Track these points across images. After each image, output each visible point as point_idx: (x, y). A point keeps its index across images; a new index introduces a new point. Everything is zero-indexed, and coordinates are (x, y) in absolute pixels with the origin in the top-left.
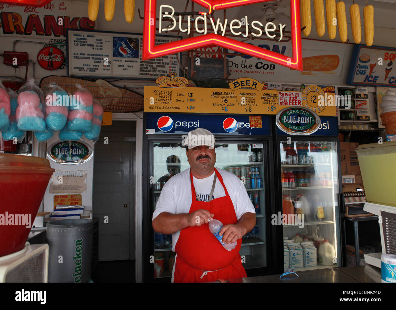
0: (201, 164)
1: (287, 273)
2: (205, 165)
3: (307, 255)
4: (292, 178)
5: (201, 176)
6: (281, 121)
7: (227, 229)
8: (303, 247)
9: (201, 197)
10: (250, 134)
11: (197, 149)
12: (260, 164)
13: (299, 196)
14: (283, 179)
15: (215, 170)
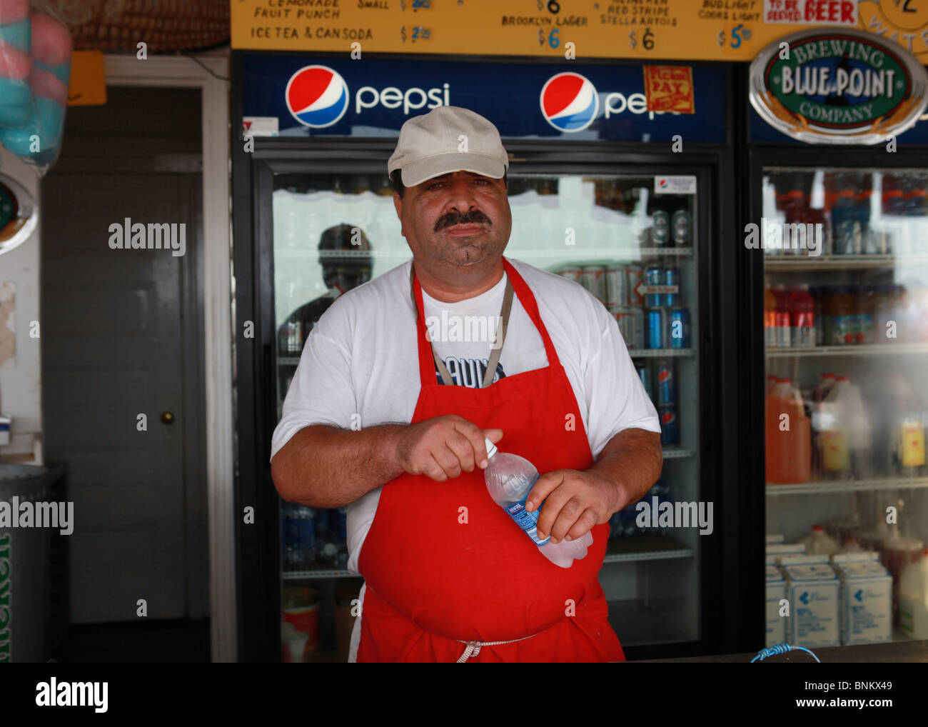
0: (455, 245)
1: (779, 649)
2: (469, 249)
3: (854, 602)
4: (806, 313)
5: (453, 292)
6: (772, 88)
7: (555, 489)
8: (839, 573)
9: (453, 371)
10: (646, 138)
11: (439, 188)
12: (683, 257)
13: (829, 381)
14: (772, 315)
15: (507, 266)
